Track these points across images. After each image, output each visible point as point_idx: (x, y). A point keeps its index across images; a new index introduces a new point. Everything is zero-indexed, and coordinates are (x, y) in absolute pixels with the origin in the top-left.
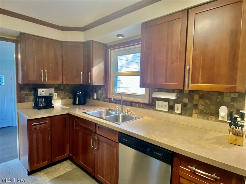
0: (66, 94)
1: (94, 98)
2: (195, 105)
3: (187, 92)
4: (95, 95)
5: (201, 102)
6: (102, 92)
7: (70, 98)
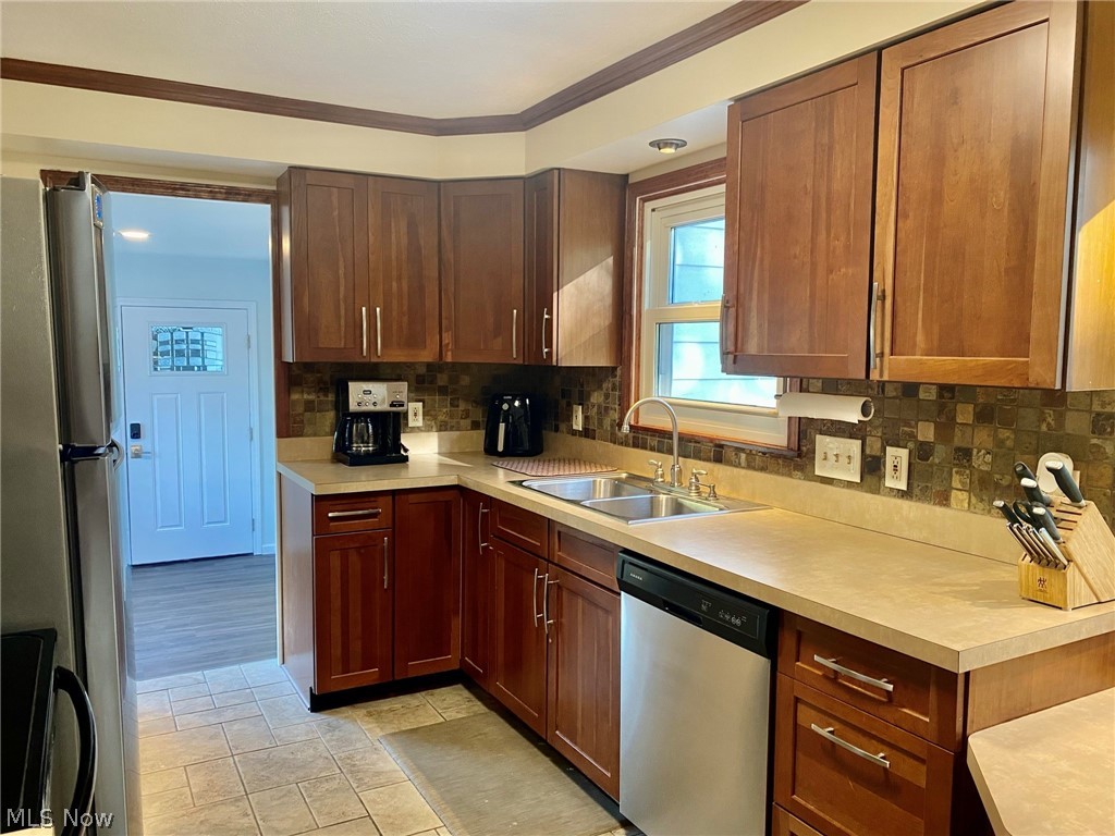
0: (458, 406)
1: (575, 427)
2: (958, 449)
3: (932, 395)
4: (577, 411)
5: (982, 437)
6: (607, 396)
7: (475, 426)
